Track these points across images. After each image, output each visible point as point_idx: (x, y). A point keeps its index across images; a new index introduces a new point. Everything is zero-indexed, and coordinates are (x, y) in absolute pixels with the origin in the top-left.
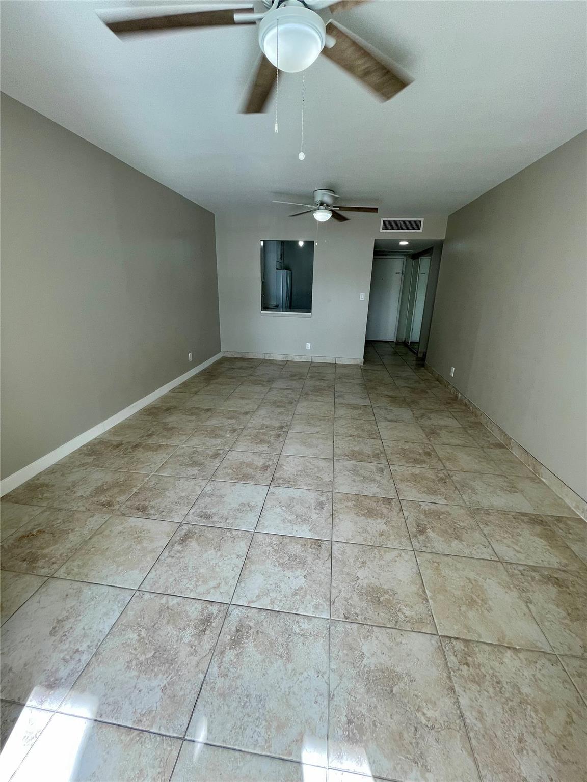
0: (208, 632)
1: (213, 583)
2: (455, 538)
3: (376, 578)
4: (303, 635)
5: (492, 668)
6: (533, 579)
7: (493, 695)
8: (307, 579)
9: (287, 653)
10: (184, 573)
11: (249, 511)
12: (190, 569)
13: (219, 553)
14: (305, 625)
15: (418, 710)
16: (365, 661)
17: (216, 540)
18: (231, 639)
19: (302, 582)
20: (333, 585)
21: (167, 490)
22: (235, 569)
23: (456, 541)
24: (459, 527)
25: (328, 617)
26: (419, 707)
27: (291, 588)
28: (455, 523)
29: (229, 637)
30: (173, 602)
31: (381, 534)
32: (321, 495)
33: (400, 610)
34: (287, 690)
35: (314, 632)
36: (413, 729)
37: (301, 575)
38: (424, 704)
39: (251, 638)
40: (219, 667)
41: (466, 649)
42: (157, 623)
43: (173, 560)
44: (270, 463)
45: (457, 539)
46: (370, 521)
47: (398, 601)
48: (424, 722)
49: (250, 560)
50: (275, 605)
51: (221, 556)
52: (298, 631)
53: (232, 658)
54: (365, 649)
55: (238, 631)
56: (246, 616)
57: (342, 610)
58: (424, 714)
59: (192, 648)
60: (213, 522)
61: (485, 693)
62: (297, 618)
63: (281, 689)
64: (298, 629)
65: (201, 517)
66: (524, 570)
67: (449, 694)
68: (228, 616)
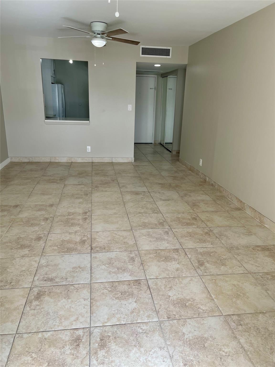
0: (81, 345)
1: (72, 319)
2: (222, 265)
3: (180, 294)
4: (145, 333)
5: (253, 324)
6: (268, 279)
7: (256, 335)
8: (137, 303)
9: (138, 344)
10: (48, 317)
11: (82, 271)
12: (51, 314)
13: (70, 300)
14: (144, 327)
15: (220, 350)
16: (186, 337)
17: (63, 293)
18: (99, 345)
19: (134, 305)
20: (155, 302)
21: (8, 267)
22: (86, 307)
23: (223, 266)
24: (223, 259)
25: (158, 320)
26: (220, 349)
27: (128, 310)
28: (220, 257)
29: (97, 345)
30: (47, 335)
31: (177, 270)
32: (131, 253)
33: (199, 308)
34: (145, 360)
35: (151, 329)
36: (219, 359)
37: (133, 301)
38: (223, 347)
39: (112, 342)
40: (97, 360)
41: (239, 318)
42: (41, 348)
43: (36, 311)
44: (86, 238)
45: (223, 265)
46: (169, 264)
47: (196, 303)
48: (224, 354)
49: (94, 300)
50: (121, 321)
51: (72, 301)
52: (141, 331)
53: (104, 354)
54: (184, 331)
55: (101, 340)
56: (104, 331)
57: (165, 315)
58: (223, 351)
59: (74, 355)
60: (56, 282)
61: (252, 335)
62: (138, 325)
63: (141, 361)
64: (141, 330)
65: (46, 280)
66: (262, 275)
67: (234, 340)
68: (92, 334)
